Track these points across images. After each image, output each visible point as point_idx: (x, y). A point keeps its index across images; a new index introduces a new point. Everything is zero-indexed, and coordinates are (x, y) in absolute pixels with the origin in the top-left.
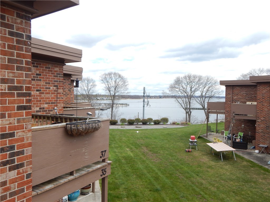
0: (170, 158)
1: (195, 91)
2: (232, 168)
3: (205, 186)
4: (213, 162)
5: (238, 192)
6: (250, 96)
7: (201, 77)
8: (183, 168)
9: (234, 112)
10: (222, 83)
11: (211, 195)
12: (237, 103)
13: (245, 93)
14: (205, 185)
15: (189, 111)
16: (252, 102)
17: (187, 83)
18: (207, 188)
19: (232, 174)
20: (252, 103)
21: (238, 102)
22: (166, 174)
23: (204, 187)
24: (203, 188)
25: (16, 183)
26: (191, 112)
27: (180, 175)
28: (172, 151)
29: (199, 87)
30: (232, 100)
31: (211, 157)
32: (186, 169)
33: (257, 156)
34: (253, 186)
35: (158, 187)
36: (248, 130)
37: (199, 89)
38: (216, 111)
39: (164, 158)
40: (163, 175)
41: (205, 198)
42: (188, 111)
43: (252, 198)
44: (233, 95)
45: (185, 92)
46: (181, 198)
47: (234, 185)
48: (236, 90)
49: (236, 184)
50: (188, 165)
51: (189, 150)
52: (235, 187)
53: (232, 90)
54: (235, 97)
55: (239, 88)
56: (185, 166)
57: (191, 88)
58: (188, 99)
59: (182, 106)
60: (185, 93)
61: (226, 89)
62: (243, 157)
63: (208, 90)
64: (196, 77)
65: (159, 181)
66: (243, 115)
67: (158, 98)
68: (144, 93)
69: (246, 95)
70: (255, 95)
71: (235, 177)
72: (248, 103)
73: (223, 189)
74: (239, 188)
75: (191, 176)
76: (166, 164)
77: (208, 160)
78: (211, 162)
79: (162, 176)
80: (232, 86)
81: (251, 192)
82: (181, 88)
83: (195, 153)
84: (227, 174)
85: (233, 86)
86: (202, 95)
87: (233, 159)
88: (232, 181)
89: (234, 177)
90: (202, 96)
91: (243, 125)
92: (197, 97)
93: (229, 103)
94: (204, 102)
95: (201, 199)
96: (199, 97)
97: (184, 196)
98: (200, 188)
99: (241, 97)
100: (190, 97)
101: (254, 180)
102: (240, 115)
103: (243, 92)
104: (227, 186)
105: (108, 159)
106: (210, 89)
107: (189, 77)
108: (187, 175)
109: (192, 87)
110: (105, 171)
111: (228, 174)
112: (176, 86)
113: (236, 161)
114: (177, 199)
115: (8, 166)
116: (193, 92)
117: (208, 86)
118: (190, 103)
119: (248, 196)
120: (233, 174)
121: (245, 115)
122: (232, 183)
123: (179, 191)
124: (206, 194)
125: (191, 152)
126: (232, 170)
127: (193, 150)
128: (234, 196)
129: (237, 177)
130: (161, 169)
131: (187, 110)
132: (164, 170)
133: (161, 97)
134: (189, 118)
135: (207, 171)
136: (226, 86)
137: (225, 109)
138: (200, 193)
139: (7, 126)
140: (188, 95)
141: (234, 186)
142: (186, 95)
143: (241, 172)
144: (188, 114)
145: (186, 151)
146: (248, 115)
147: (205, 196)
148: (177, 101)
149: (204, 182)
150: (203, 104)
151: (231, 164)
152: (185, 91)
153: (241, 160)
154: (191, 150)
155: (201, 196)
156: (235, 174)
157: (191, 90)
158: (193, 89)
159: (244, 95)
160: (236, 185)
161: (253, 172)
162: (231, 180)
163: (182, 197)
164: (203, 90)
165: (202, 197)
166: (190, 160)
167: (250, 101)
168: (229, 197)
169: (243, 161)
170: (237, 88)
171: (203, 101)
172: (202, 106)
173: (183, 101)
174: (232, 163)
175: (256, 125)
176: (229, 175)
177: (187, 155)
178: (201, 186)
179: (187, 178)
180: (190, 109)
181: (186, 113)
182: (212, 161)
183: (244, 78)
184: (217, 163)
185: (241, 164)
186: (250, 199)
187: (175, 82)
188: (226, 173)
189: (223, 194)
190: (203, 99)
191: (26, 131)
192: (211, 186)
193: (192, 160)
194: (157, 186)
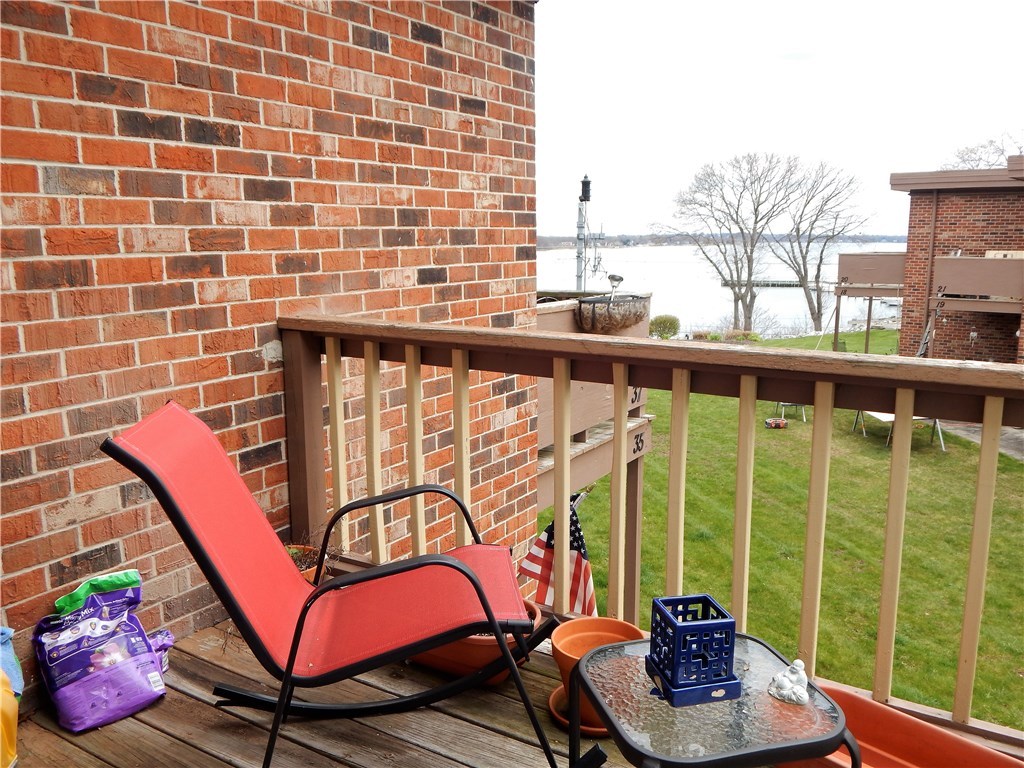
0: (719, 446)
1: (769, 216)
2: (934, 475)
3: (852, 526)
4: (866, 458)
5: (963, 542)
6: (1000, 230)
7: (795, 159)
8: (768, 476)
9: (940, 287)
10: (897, 182)
11: (877, 549)
12: (952, 255)
13: (982, 217)
14: (853, 522)
15: (747, 292)
16: (1005, 252)
17: (741, 184)
18: (861, 531)
19: (936, 491)
20: (1005, 256)
21: (956, 253)
22: (717, 493)
23: (850, 529)
24: (847, 531)
25: (516, 438)
26: (753, 297)
27: (764, 495)
28: (717, 426)
29: (786, 197)
30: (931, 245)
31: (856, 441)
32: (778, 478)
33: (1017, 439)
34: (1009, 524)
35: (704, 529)
36: (986, 350)
37: (785, 205)
38: (869, 285)
39: (696, 448)
40: (708, 495)
41: (858, 558)
42: (744, 291)
43: (1008, 556)
44: (936, 227)
45: (732, 218)
46: (783, 559)
47: (947, 522)
48: (951, 209)
49: (954, 519)
50: (782, 468)
51: (779, 421)
52: (950, 528)
53: (934, 208)
54: (945, 235)
55: (962, 201)
56: (773, 471)
57: (757, 205)
58: (745, 246)
59: (720, 273)
60: (731, 222)
61: (911, 205)
62: (969, 443)
63: (821, 211)
64: (778, 162)
65: (699, 511)
66: (974, 297)
67: (614, 246)
68: (580, 227)
69: (984, 224)
70: (1019, 226)
71: (946, 499)
72: (990, 255)
73: (913, 534)
74: (965, 529)
75: (800, 497)
76: (710, 466)
77: (848, 451)
78: (860, 458)
79: (704, 498)
80: (935, 194)
81: (1006, 540)
82: (718, 203)
83: (799, 432)
84: (918, 492)
85: (940, 192)
86: (798, 230)
87: (934, 447)
88: (939, 510)
89: (946, 501)
90: (796, 236)
91: (974, 334)
92: (779, 239)
93: (920, 256)
94: (804, 258)
95: (845, 559)
96: (788, 238)
97: (790, 552)
98: (838, 531)
99: (966, 234)
100: (752, 239)
101: (1013, 507)
102: (965, 297)
103: (977, 214)
104: (925, 524)
105: (644, 408)
106: (831, 204)
107: (752, 160)
108: (786, 494)
109: (762, 199)
110: (642, 441)
111: (925, 491)
112: (701, 197)
113: (946, 454)
114: (771, 559)
115: (506, 394)
116: (765, 220)
117: (821, 195)
118: (750, 260)
119: (996, 551)
120: (940, 492)
121: (981, 297)
122: (939, 516)
123: (773, 539)
124: (860, 546)
125: (785, 426)
126: (935, 480)
127: (789, 421)
128: (951, 551)
129: (955, 500)
130: (695, 479)
131: (740, 289)
132: (708, 481)
133: (628, 241)
134: (748, 317)
135: (853, 484)
136: (913, 193)
137: (903, 278)
138: (840, 544)
139: (503, 297)
140: (745, 231)
141: (946, 525)
142: (735, 230)
143: (965, 487)
144: (744, 303)
145: (769, 426)
146: (993, 298)
147: (858, 551)
148: (703, 256)
149: (845, 514)
150: (801, 262)
151: (928, 464)
152: (735, 216)
153: (961, 450)
154: (783, 421)
155: (846, 551)
156: (945, 491)
157: (756, 210)
158: (763, 210)
159: (978, 224)
160: (953, 523)
161: (1008, 485)
162: (936, 508)
163: (786, 556)
164: (800, 213)
165: (850, 553)
166: (787, 451)
167: (997, 246)
168: (936, 556)
169: (970, 455)
170: (954, 198)
171: (801, 251)
172: (798, 272)
173: (724, 254)
174: (933, 461)
175: (1018, 333)
176: (926, 495)
177: (774, 438)
178: (840, 525)
179: (788, 504)
180: (750, 285)
181: (736, 301)
182: (862, 453)
183: (964, 161)
184: (882, 459)
185: (964, 462)
186: (1002, 558)
187: (695, 182)
188: (915, 488)
189: (915, 545)
190: (799, 243)
191: (529, 313)
192: (874, 526)
193: (794, 453)
194: (697, 526)
